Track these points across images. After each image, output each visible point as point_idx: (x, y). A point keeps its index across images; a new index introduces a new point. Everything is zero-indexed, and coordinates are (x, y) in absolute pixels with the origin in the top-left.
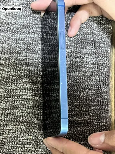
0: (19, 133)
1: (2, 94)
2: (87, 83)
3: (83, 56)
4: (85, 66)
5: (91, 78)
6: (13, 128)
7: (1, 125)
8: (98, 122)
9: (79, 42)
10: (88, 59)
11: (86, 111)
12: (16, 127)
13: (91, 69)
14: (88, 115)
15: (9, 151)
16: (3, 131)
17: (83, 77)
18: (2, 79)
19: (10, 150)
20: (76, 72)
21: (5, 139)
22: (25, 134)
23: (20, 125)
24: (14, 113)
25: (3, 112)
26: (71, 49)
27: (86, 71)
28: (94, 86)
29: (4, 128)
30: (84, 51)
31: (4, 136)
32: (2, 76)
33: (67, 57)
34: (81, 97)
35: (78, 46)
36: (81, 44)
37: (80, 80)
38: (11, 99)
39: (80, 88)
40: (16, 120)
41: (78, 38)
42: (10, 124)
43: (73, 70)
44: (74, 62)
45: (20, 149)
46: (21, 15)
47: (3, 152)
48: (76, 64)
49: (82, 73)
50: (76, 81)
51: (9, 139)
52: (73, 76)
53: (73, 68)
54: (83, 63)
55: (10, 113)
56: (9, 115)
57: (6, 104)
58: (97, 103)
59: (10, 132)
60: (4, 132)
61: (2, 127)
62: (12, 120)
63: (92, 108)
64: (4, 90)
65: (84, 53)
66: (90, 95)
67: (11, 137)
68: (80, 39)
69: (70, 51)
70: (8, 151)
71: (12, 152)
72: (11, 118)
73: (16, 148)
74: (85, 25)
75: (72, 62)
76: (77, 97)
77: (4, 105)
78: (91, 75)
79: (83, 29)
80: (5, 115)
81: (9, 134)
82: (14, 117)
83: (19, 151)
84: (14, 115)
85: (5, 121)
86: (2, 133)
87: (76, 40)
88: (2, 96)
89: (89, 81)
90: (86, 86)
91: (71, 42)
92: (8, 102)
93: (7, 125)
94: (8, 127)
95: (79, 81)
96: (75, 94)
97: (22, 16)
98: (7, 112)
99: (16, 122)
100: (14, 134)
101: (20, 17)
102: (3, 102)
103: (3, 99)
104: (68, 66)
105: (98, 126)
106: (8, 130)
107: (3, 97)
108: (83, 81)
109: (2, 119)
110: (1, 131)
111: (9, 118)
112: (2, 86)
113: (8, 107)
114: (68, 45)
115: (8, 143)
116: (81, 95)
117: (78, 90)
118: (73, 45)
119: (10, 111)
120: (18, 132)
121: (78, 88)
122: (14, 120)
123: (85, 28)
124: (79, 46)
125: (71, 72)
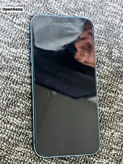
0: (28, 158)
2: (115, 123)
3: (119, 92)
4: (119, 103)
5: (121, 118)
6: (22, 150)
9: (118, 75)
12: (25, 150)
18: (25, 93)
20: (106, 107)
21: (11, 160)
22: (33, 160)
23: (30, 149)
24: (28, 134)
25: (17, 129)
29: (12, 148)
30: (122, 87)
31: (11, 157)
33: (102, 88)
35: (116, 79)
36: (120, 78)
38: (29, 118)
39: (106, 126)
41: (118, 70)
42: (20, 146)
49: (113, 110)
50: (104, 117)
51: (15, 161)
54: (116, 100)
58: (121, 148)
60: (12, 152)
66: (115, 137)
67: (17, 160)
68: (120, 72)
72: (23, 139)
75: (105, 94)
77: (20, 122)
80: (18, 133)
81: (17, 155)
82: (27, 138)
84: (27, 137)
85: (16, 140)
86: (9, 152)
92: (25, 120)
93: (17, 146)
98: (20, 130)
99: (27, 145)
100: (22, 157)
102: (19, 118)
107: (21, 113)
108: (111, 120)
109: (13, 138)
110: (9, 150)
111: (21, 139)
113: (23, 126)
116: (105, 134)
117: (103, 128)
119: (24, 130)
120: (26, 156)
121: (104, 126)
122: (26, 142)
125: (101, 106)
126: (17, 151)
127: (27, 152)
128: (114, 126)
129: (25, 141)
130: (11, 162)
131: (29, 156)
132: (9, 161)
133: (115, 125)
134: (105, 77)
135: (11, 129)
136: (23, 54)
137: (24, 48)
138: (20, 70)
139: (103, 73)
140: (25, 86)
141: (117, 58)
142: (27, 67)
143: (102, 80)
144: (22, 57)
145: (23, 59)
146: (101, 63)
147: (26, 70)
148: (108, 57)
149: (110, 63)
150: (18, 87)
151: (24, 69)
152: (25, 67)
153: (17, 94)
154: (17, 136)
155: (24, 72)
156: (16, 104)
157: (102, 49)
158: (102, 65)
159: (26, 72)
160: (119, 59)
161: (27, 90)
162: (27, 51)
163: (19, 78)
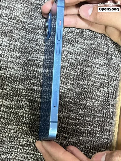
0: (20, 134)
2: (94, 93)
3: (94, 66)
4: (95, 76)
5: (99, 89)
6: (14, 128)
7: (3, 123)
8: (100, 134)
9: (91, 51)
10: (98, 69)
11: (90, 121)
12: (17, 127)
13: (101, 80)
14: (92, 126)
15: (7, 150)
16: (4, 129)
17: (91, 87)
18: (10, 77)
20: (85, 81)
21: (5, 137)
22: (25, 135)
23: (22, 126)
24: (18, 113)
25: (7, 110)
26: (83, 57)
27: (95, 81)
28: (101, 97)
29: (5, 126)
30: (96, 61)
31: (5, 134)
32: (10, 74)
33: (78, 65)
34: (86, 106)
35: (90, 55)
36: (94, 54)
38: (16, 98)
39: (87, 97)
40: (18, 120)
41: (91, 47)
42: (12, 124)
43: (82, 78)
44: (84, 70)
45: (19, 150)
46: (37, 15)
47: (2, 151)
48: (86, 73)
49: (91, 82)
50: (84, 90)
51: (9, 139)
52: (81, 84)
53: (82, 76)
54: (93, 73)
55: (14, 112)
56: (12, 114)
57: (10, 102)
58: (102, 115)
59: (11, 131)
60: (6, 130)
61: (4, 125)
62: (14, 120)
63: (97, 119)
64: (10, 88)
65: (96, 63)
66: (96, 106)
67: (11, 137)
68: (93, 48)
69: (82, 59)
71: (11, 152)
72: (14, 117)
73: (15, 148)
74: (99, 35)
75: (82, 70)
76: (83, 106)
77: (9, 103)
78: (100, 86)
79: (98, 39)
80: (8, 113)
81: (10, 133)
82: (17, 117)
83: (17, 152)
84: (17, 115)
85: (8, 119)
86: (3, 131)
87: (89, 49)
88: (8, 93)
89: (97, 91)
90: (93, 96)
91: (84, 50)
92: (13, 101)
93: (9, 124)
94: (10, 126)
95: (87, 90)
96: (81, 102)
97: (38, 17)
98: (10, 110)
99: (18, 122)
100: (15, 134)
101: (36, 17)
102: (8, 100)
103: (9, 97)
104: (78, 74)
105: (100, 138)
106: (9, 129)
107: (8, 95)
108: (91, 91)
109: (4, 117)
110: (3, 129)
111: (12, 118)
112: (9, 84)
113: (12, 106)
114: (80, 52)
115: (7, 143)
116: (87, 104)
117: (85, 99)
118: (85, 53)
119: (14, 110)
120: (19, 132)
121: (85, 97)
122: (17, 120)
123: (99, 38)
125: (80, 80)
126: (10, 128)
127: (19, 129)
128: (94, 97)
129: (15, 119)
130: (6, 139)
131: (21, 132)
132: (4, 139)
133: (95, 95)
134: (80, 54)
135: (2, 110)
136: (3, 42)
137: (3, 36)
138: (3, 56)
139: (78, 51)
140: (9, 71)
141: (88, 36)
142: (8, 53)
143: (78, 57)
144: (2, 45)
145: (4, 46)
146: (75, 42)
147: (8, 55)
148: (80, 36)
149: (82, 42)
150: (3, 72)
151: (5, 55)
152: (7, 54)
153: (2, 78)
154: (8, 115)
155: (6, 58)
156: (3, 87)
157: (74, 30)
158: (76, 44)
159: (8, 57)
160: (91, 37)
161: (12, 74)
162: (6, 39)
163: (3, 64)
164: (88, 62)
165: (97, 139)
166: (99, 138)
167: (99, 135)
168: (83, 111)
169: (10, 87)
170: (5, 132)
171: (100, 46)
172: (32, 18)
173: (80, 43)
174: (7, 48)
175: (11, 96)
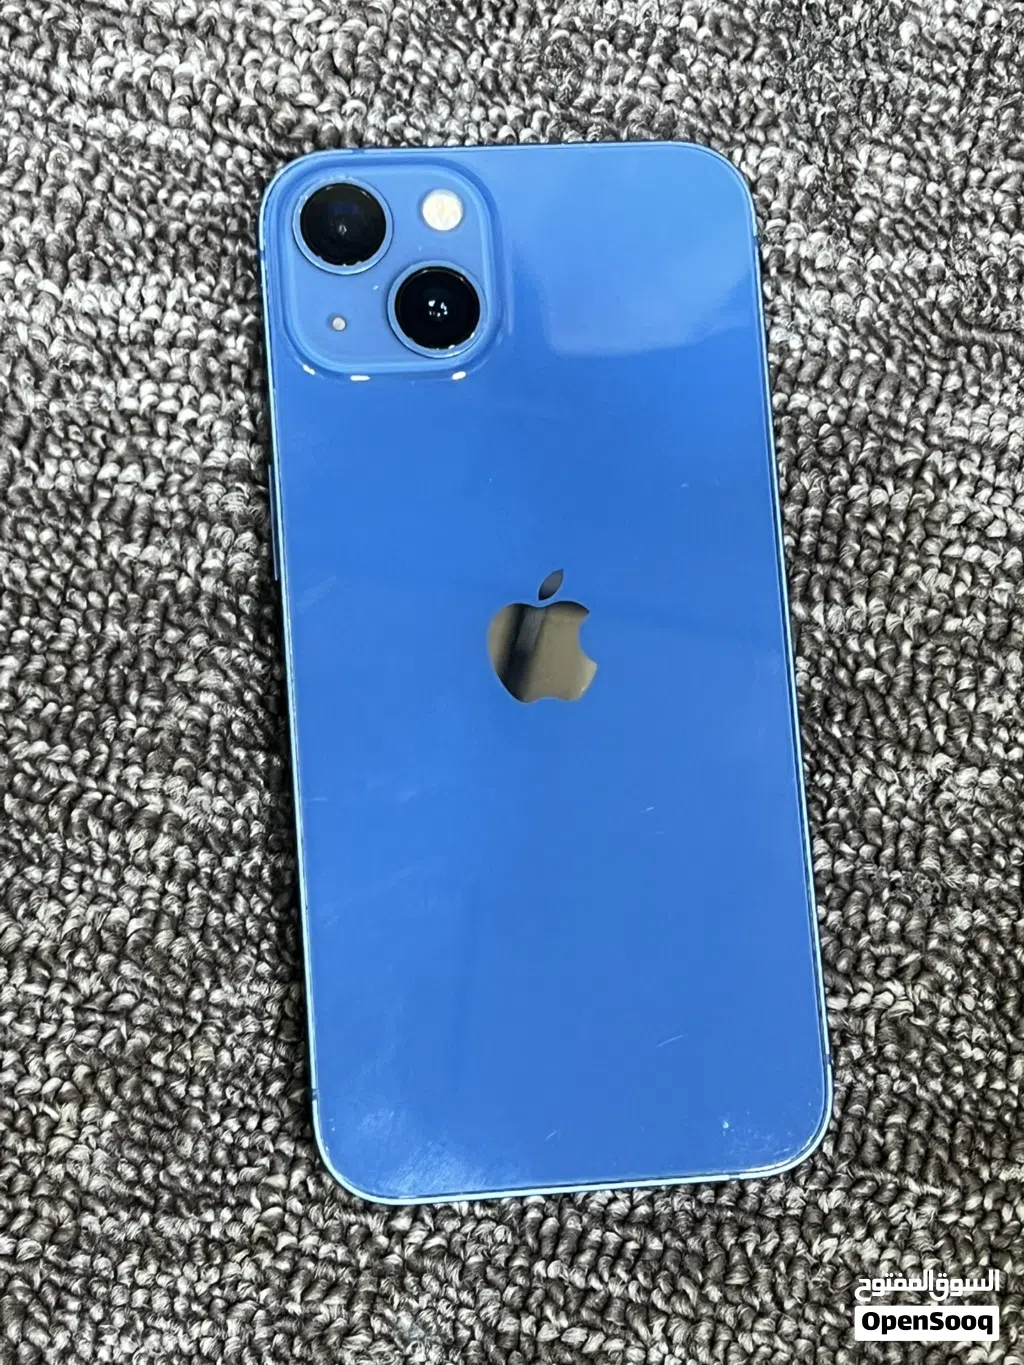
1: (211, 714)
7: (176, 967)
8: (992, 1045)
10: (985, 493)
13: (1004, 584)
14: (917, 977)
15: (207, 1180)
16: (176, 1009)
17: (916, 647)
19: (216, 1176)
26: (846, 393)
28: (1003, 734)
32: (227, 568)
34: (874, 811)
37: (886, 665)
44: (858, 512)
45: (298, 1175)
46: (449, 70)
47: (160, 1185)
48: (871, 528)
59: (238, 1029)
61: (178, 979)
64: (227, 686)
65: (963, 441)
69: (835, 415)
70: (200, 1177)
71: (233, 1188)
73: (265, 1161)
74: (998, 198)
76: (843, 812)
78: (994, 635)
79: (983, 232)
83: (287, 1192)
87: (902, 320)
88: (206, 728)
90: (931, 727)
91: (856, 330)
94: (228, 988)
95: (879, 680)
96: (827, 781)
97: (458, 81)
101: (443, 86)
104: (798, 542)
105: (990, 1080)
106: (219, 1014)
114: (824, 353)
115: (205, 1118)
118: (871, 358)
123: (997, 220)
124: (925, 373)
164: (891, 440)
165: (959, 1089)
166: (980, 1079)
167: (979, 1055)
168: (841, 855)
169: (226, 677)
170: (191, 1032)
171: (1002, 296)
172: (405, 95)
173: (822, 277)
174: (195, 358)
175: (239, 743)
